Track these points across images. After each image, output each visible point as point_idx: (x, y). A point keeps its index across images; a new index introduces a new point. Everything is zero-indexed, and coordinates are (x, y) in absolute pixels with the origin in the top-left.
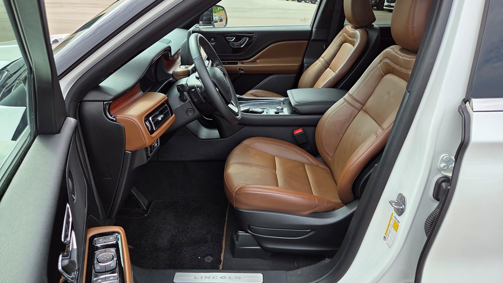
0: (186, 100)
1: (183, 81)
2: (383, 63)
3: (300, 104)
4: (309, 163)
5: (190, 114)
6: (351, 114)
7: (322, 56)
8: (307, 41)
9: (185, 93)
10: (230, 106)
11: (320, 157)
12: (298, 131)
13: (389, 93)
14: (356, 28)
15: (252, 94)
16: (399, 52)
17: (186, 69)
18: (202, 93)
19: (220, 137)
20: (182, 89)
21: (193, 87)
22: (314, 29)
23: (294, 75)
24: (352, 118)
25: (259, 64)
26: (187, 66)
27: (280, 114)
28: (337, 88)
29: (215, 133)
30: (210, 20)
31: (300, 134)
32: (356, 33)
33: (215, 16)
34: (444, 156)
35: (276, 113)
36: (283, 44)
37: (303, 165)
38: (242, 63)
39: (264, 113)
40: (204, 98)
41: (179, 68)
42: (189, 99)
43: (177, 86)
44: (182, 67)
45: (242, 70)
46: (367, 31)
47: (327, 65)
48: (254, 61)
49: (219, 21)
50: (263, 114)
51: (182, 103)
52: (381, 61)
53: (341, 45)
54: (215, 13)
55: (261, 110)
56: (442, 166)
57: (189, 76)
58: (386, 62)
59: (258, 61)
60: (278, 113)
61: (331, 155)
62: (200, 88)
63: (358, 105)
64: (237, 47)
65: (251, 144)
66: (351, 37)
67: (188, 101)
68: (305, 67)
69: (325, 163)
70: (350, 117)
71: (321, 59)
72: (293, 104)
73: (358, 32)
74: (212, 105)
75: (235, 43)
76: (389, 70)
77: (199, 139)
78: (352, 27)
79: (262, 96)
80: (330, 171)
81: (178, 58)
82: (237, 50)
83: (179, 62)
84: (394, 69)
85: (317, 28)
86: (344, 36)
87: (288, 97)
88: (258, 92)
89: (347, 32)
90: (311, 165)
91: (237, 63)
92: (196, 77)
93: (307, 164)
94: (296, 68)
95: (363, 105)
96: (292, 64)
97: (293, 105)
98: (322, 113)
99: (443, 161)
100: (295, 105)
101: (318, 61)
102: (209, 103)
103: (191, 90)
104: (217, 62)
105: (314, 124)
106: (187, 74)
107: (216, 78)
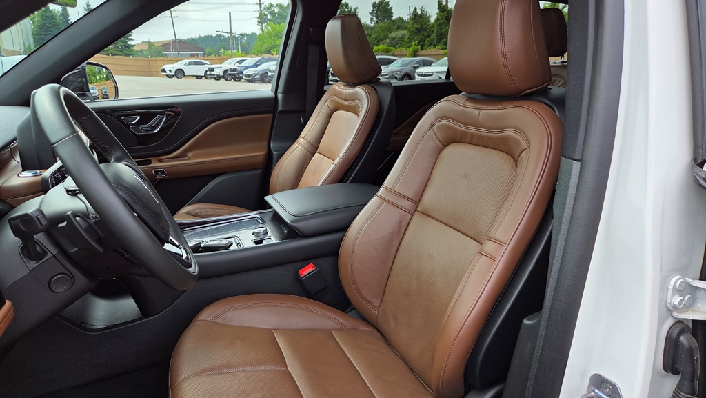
0: (45, 253)
1: (30, 207)
2: (438, 126)
3: (300, 218)
4: (339, 327)
5: (60, 289)
6: (400, 222)
7: (303, 134)
8: (272, 115)
9: (40, 237)
10: (168, 247)
11: (354, 308)
12: (307, 271)
13: (466, 176)
14: (354, 85)
15: (188, 213)
16: (468, 104)
17: (38, 178)
18: (90, 229)
19: (141, 315)
20: (25, 227)
21: (62, 217)
22: (280, 96)
23: (259, 172)
24: (403, 230)
25: (194, 158)
26: (38, 171)
27: (265, 243)
28: (346, 182)
29: (127, 307)
30: (83, 90)
31: (311, 276)
32: (356, 93)
33: (93, 89)
34: (675, 280)
35: (256, 242)
36: (231, 122)
37: (328, 333)
38: (160, 161)
39: (234, 247)
40: (99, 241)
41: (18, 178)
42: (52, 250)
43: (10, 220)
44: (25, 173)
45: (163, 172)
46: (373, 87)
47: (314, 148)
48: (183, 156)
49: (100, 96)
50: (231, 248)
51: (33, 264)
52: (432, 125)
53: (330, 116)
54: (91, 83)
55: (225, 242)
56: (677, 303)
57: (45, 193)
58: (442, 125)
59: (189, 155)
60: (261, 242)
61: (377, 303)
62: (85, 216)
63: (406, 204)
64: (145, 133)
65: (217, 317)
66: (347, 101)
67: (49, 255)
68: (275, 157)
69: (365, 319)
70: (399, 229)
71: (301, 140)
72: (287, 218)
73: (360, 90)
74: (122, 255)
75: (142, 126)
76: (451, 139)
77: (92, 330)
78: (344, 86)
79: (210, 213)
80: (378, 334)
81: (12, 157)
82: (149, 138)
83: (16, 167)
84: (464, 134)
85: (285, 92)
86: (334, 101)
87: (271, 207)
88: (202, 208)
89: (337, 94)
90: (343, 330)
91: (150, 162)
92: (68, 191)
93: (334, 330)
94: (261, 160)
95: (417, 202)
96: (252, 152)
97: (288, 222)
98: (345, 228)
99: (677, 291)
100: (291, 222)
101: (296, 145)
102: (116, 251)
103: (55, 225)
104: (118, 154)
105: (333, 251)
106: (42, 188)
107: (125, 187)
